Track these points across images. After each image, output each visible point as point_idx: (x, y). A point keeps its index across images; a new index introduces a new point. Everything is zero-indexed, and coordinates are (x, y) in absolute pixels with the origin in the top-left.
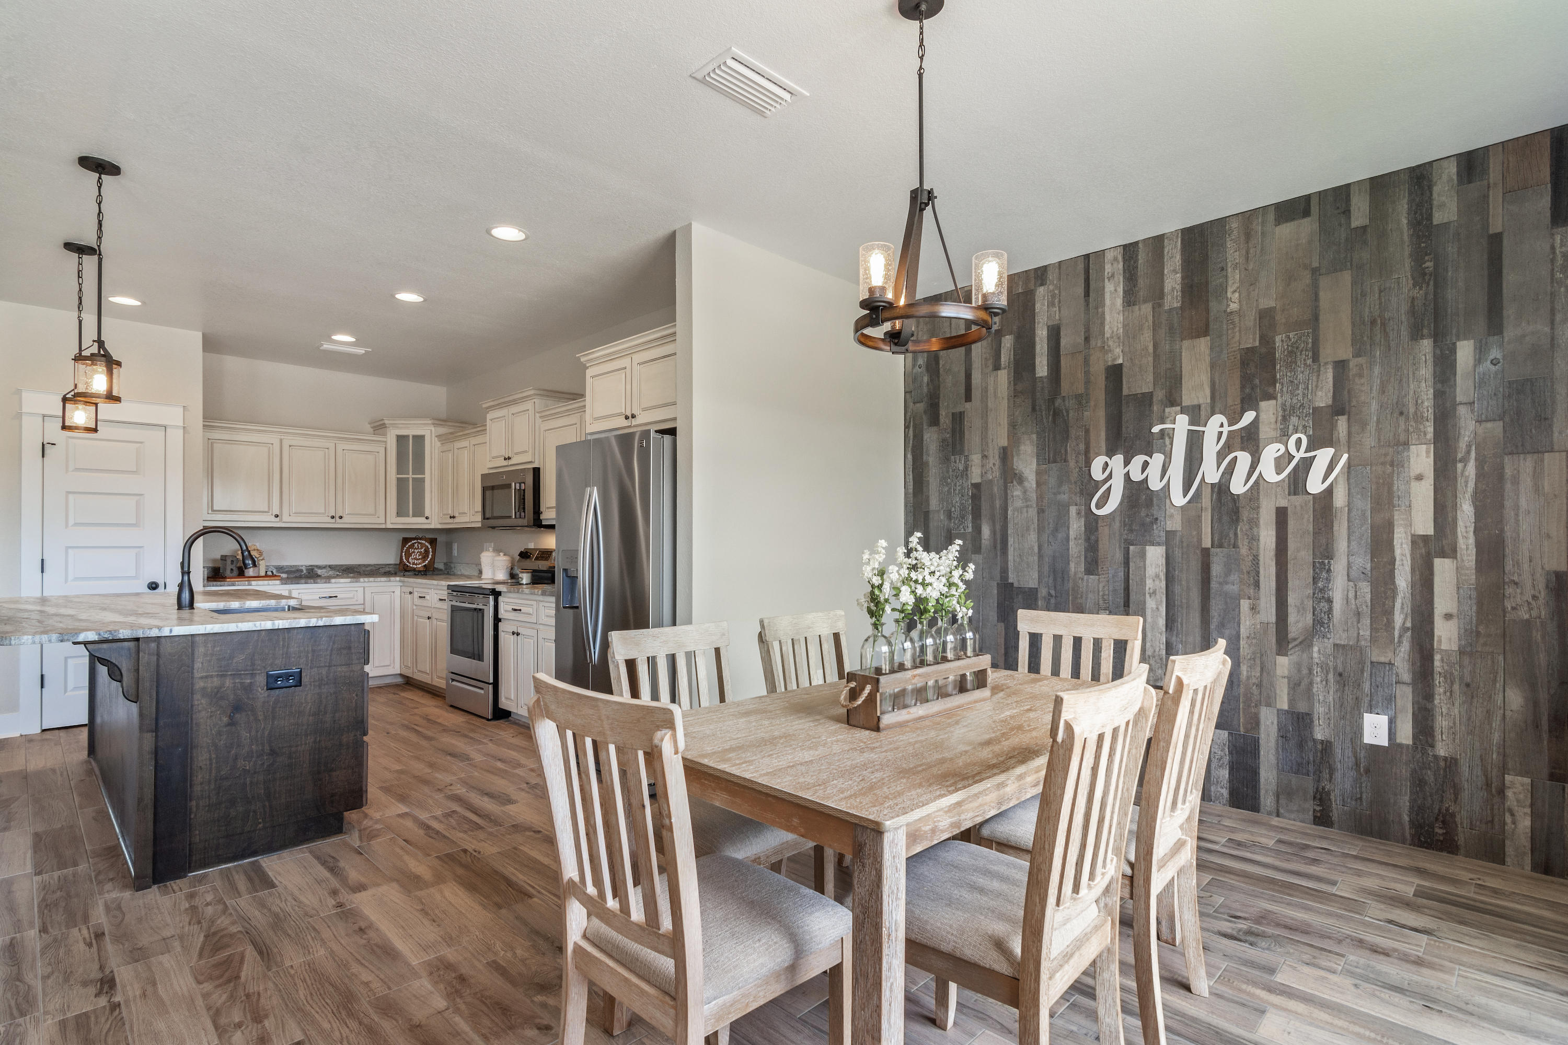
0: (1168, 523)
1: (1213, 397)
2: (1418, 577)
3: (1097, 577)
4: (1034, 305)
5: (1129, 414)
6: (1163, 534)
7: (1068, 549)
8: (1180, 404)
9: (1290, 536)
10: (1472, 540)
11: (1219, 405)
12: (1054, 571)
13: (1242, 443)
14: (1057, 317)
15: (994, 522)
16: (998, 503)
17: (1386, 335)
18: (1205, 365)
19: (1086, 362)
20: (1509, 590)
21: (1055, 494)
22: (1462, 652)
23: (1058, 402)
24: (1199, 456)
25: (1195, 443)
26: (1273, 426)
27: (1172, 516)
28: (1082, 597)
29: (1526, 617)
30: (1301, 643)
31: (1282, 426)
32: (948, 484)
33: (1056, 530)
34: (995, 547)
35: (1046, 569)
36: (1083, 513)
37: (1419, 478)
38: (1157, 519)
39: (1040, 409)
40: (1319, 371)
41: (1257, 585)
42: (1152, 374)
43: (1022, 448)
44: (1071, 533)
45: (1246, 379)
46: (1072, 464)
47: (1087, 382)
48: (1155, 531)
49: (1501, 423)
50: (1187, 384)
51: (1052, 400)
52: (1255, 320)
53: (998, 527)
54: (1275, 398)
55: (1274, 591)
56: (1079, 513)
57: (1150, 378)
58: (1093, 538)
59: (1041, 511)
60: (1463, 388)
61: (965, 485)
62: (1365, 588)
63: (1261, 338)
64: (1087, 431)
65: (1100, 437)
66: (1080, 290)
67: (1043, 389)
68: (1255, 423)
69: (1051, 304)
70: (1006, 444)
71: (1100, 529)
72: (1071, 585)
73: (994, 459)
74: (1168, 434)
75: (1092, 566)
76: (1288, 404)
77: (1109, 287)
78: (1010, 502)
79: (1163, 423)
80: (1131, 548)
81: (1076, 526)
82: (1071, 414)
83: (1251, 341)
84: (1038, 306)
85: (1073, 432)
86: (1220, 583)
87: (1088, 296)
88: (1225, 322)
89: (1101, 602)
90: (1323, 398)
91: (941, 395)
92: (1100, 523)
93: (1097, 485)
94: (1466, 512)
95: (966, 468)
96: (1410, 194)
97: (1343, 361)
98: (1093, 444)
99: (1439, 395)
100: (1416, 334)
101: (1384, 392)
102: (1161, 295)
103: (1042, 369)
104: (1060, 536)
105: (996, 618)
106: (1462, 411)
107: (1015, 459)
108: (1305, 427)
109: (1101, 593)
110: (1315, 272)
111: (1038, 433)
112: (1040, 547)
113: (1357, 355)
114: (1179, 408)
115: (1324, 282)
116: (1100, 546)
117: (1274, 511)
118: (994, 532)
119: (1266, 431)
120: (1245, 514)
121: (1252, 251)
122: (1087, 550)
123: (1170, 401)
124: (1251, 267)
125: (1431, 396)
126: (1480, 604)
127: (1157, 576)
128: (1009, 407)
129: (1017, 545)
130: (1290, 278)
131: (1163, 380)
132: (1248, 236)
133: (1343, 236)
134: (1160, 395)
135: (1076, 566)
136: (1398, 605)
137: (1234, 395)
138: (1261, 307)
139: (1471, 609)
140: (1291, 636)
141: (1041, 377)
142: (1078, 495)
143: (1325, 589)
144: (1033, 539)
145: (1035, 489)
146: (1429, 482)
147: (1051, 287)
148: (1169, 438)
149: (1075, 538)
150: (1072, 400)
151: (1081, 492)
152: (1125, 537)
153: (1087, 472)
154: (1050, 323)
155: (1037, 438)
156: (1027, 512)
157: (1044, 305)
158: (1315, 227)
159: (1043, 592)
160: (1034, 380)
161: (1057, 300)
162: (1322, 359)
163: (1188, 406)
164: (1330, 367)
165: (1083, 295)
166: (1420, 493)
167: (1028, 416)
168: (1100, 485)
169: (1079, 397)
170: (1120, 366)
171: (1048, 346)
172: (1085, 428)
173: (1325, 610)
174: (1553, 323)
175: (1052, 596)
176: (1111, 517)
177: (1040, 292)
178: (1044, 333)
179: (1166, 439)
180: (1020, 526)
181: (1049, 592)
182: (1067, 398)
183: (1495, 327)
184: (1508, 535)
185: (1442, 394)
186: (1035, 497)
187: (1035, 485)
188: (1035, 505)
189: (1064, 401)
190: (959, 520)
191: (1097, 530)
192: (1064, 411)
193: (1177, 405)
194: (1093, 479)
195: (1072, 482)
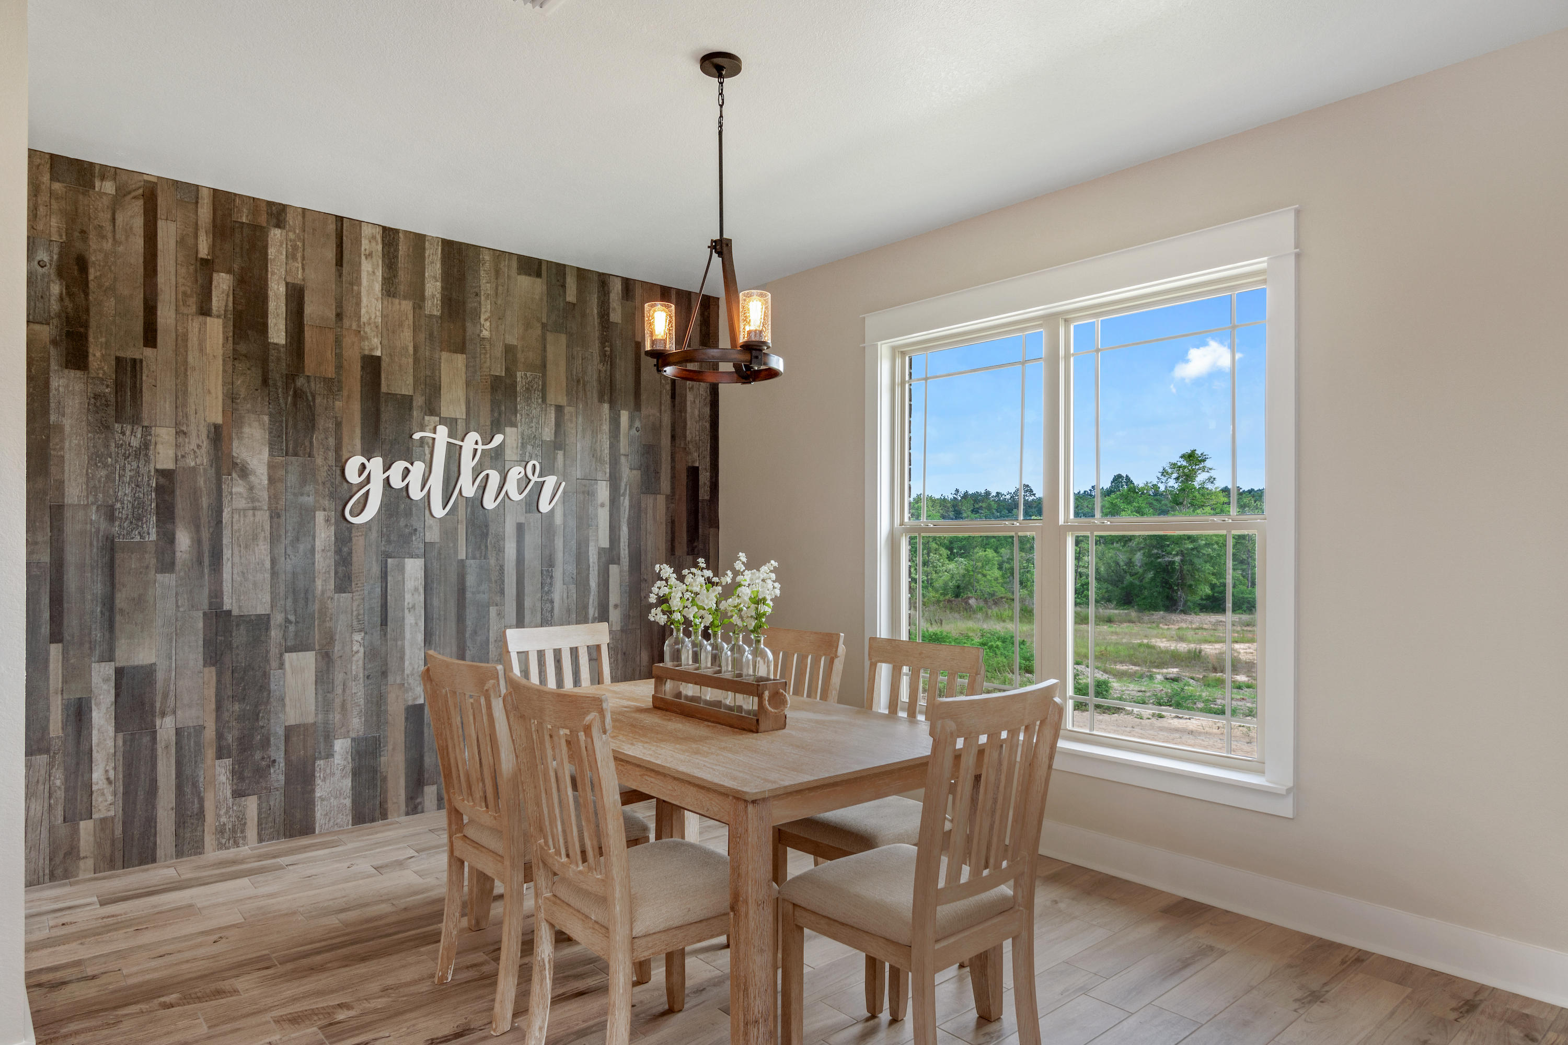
0: (427, 534)
1: (468, 413)
2: (601, 579)
3: (350, 595)
4: (266, 247)
5: (388, 413)
6: (422, 546)
7: (314, 564)
8: (438, 415)
9: (526, 549)
10: (627, 552)
11: (473, 424)
12: (294, 592)
13: (491, 462)
14: (300, 276)
15: (198, 528)
16: (205, 502)
17: (586, 395)
18: (461, 381)
19: (338, 342)
20: (643, 585)
21: (295, 495)
22: (622, 631)
23: (300, 382)
24: (456, 469)
25: (454, 454)
26: (515, 451)
27: (430, 527)
28: (331, 619)
31: (521, 452)
32: (105, 466)
33: (297, 539)
34: (200, 562)
35: (282, 589)
36: (333, 520)
37: (602, 505)
38: (416, 530)
39: (275, 385)
40: (546, 410)
41: (502, 592)
42: (412, 377)
43: (246, 430)
44: (318, 543)
45: (495, 404)
46: (319, 461)
47: (339, 367)
48: (415, 543)
49: (639, 472)
50: (446, 396)
51: (291, 378)
52: (502, 352)
53: (205, 535)
54: (516, 427)
55: (514, 598)
56: (327, 520)
57: (410, 380)
58: (345, 549)
59: (275, 515)
60: (624, 445)
61: (143, 470)
62: (573, 588)
63: (507, 369)
64: (338, 425)
65: (354, 435)
66: (330, 254)
67: (279, 359)
68: (502, 446)
69: (291, 256)
70: (219, 420)
71: (354, 539)
72: (317, 606)
73: (198, 440)
74: (428, 444)
75: (344, 582)
76: (526, 433)
77: (366, 266)
78: (225, 501)
79: (422, 430)
80: (389, 560)
81: (324, 535)
82: (318, 400)
83: (499, 370)
84: (272, 252)
85: (321, 423)
86: (473, 593)
87: (341, 265)
88: (478, 345)
89: (355, 623)
90: (548, 434)
91: (93, 323)
92: (354, 533)
93: (352, 490)
94: (624, 530)
95: (146, 445)
96: (598, 292)
97: (560, 406)
98: (345, 440)
99: (612, 446)
100: (601, 400)
102: (422, 298)
103: (278, 333)
104: (301, 547)
106: (623, 459)
107: (235, 444)
108: (537, 455)
109: (355, 613)
110: (544, 326)
111: (270, 415)
112: (273, 562)
113: (569, 404)
114: (437, 419)
115: (550, 337)
116: (354, 559)
117: (515, 525)
118: (197, 542)
119: (510, 454)
120: (492, 529)
121: (500, 288)
122: (337, 564)
123: (429, 409)
124: (499, 302)
126: (630, 596)
127: (416, 589)
128: (224, 371)
129: (236, 559)
130: (528, 326)
131: (423, 387)
132: (497, 272)
133: (562, 305)
134: (419, 401)
135: (324, 583)
137: (485, 418)
138: (506, 342)
139: (626, 600)
141: (276, 344)
142: (327, 498)
143: (549, 592)
144: (263, 551)
145: (266, 486)
146: (607, 508)
147: (292, 236)
148: (429, 447)
149: (323, 550)
150: (320, 383)
151: (332, 496)
152: (383, 548)
153: (338, 472)
154: (289, 280)
155: (270, 421)
156: (254, 515)
157: (281, 254)
158: (545, 287)
159: (278, 618)
160: (266, 345)
161: (299, 255)
162: (548, 402)
163: (446, 418)
164: (553, 408)
165: (334, 262)
166: (603, 517)
167: (257, 390)
168: (355, 489)
169: (328, 382)
170: (379, 359)
171: (286, 307)
172: (336, 421)
173: (549, 609)
174: (661, 410)
175: (290, 622)
176: (368, 526)
177: (276, 235)
178: (281, 289)
179: (426, 448)
180: (242, 533)
181: (287, 618)
182: (312, 379)
183: (638, 406)
184: (642, 548)
185: (614, 446)
186: (266, 497)
187: (266, 482)
188: (266, 508)
189: (308, 382)
190: (131, 523)
191: (350, 539)
192: (309, 394)
193: (436, 415)
194: (347, 482)
195: (320, 482)
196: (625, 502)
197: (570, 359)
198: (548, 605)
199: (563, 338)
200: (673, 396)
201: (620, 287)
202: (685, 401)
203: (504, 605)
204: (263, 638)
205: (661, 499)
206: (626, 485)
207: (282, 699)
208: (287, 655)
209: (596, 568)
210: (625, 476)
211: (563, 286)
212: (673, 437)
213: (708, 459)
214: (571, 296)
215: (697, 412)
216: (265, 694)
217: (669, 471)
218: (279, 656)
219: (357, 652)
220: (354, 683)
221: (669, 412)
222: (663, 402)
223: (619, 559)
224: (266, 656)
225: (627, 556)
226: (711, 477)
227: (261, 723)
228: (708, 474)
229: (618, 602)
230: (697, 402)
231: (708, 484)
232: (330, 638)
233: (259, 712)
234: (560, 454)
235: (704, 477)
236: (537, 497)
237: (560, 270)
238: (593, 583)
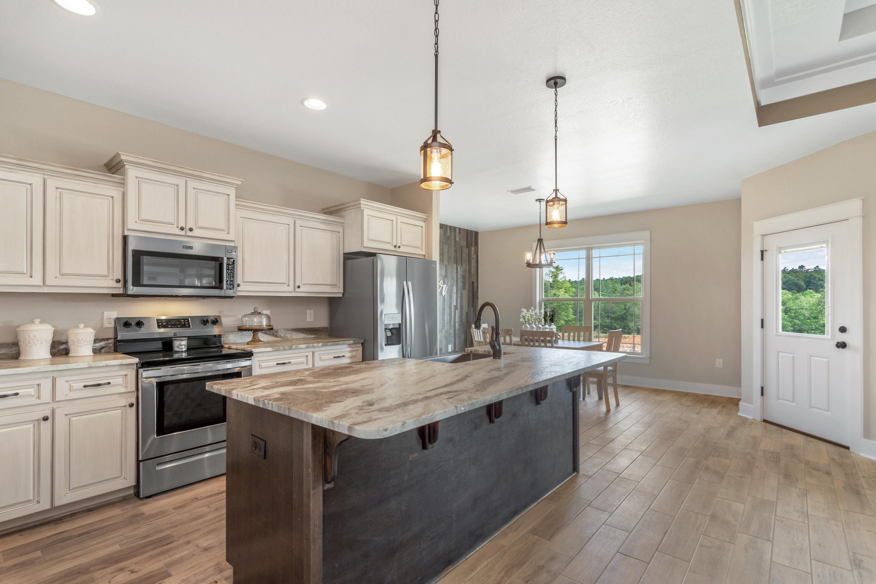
17: (451, 262)
49: (462, 283)
62: (449, 317)
94: (459, 300)
96: (454, 232)
100: (454, 263)
106: (459, 280)
115: (444, 246)
126: (460, 319)
133: (446, 236)
143: (444, 318)
146: (456, 294)
166: (455, 296)
183: (462, 265)
185: (457, 276)
196: (459, 292)
197: (448, 252)
198: (444, 322)
199: (447, 246)
201: (458, 231)
205: (466, 291)
206: (459, 287)
209: (453, 311)
210: (459, 285)
211: (447, 231)
212: (469, 273)
213: (476, 280)
214: (448, 234)
217: (468, 283)
221: (468, 266)
223: (458, 308)
226: (477, 284)
230: (474, 263)
231: (476, 286)
234: (446, 279)
235: (475, 284)
236: (441, 291)
238: (453, 315)
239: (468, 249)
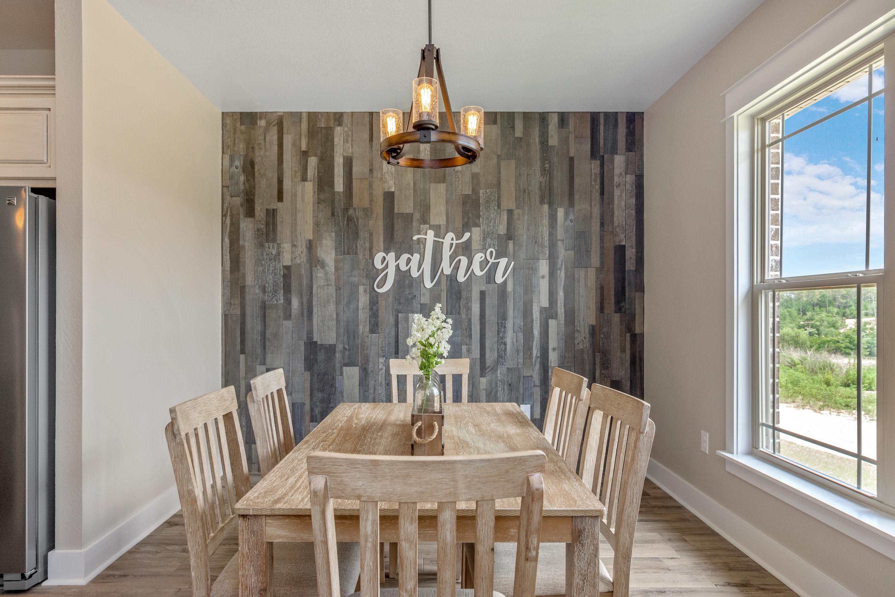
0: (422, 299)
1: (447, 221)
2: (542, 329)
3: (377, 335)
4: (333, 138)
5: (398, 225)
6: (419, 306)
7: (358, 316)
8: (429, 223)
9: (487, 307)
10: (563, 310)
11: (451, 227)
12: (348, 332)
13: (463, 251)
14: (350, 151)
15: (301, 296)
16: (305, 282)
17: (530, 199)
18: (443, 201)
19: (371, 186)
20: (576, 335)
21: (348, 277)
23: (351, 212)
24: (440, 257)
25: (438, 248)
26: (478, 243)
27: (424, 294)
28: (367, 349)
29: (582, 347)
30: (492, 369)
31: (483, 243)
32: (262, 265)
33: (349, 302)
34: (303, 315)
35: (342, 330)
36: (368, 291)
37: (543, 277)
38: (415, 296)
39: (338, 215)
40: (500, 214)
41: (470, 336)
42: (412, 202)
43: (324, 242)
44: (360, 304)
45: (465, 213)
46: (361, 256)
47: (371, 201)
48: (415, 304)
49: (574, 252)
50: (433, 211)
52: (470, 178)
53: (305, 300)
54: (480, 226)
55: (479, 340)
56: (365, 291)
57: (411, 204)
58: (375, 308)
59: (338, 289)
60: (560, 233)
61: (278, 266)
62: (521, 336)
63: (473, 189)
64: (371, 234)
65: (380, 240)
66: (366, 136)
67: (340, 200)
68: (470, 240)
69: (346, 141)
70: (311, 238)
71: (380, 302)
72: (360, 341)
73: (302, 249)
74: (422, 242)
75: (374, 328)
76: (486, 230)
78: (314, 281)
79: (420, 234)
80: (400, 315)
81: (363, 300)
82: (360, 221)
83: (468, 191)
84: (336, 140)
85: (361, 234)
87: (372, 141)
88: (454, 176)
89: (380, 352)
90: (502, 230)
91: (257, 193)
92: (380, 298)
93: (378, 272)
94: (561, 295)
95: (279, 253)
96: (540, 126)
97: (511, 210)
98: (375, 243)
99: (551, 234)
100: (542, 202)
101: (529, 230)
103: (339, 186)
104: (352, 306)
105: (303, 369)
106: (560, 243)
107: (319, 250)
108: (494, 245)
109: (380, 346)
110: (499, 156)
111: (336, 232)
112: (337, 315)
113: (518, 208)
114: (428, 226)
115: (503, 164)
116: (380, 314)
117: (479, 292)
118: (302, 304)
119: (475, 245)
120: (464, 294)
122: (370, 317)
123: (423, 221)
125: (548, 235)
126: (566, 342)
128: (314, 210)
129: (320, 313)
130: (487, 158)
131: (419, 207)
133: (512, 140)
134: (417, 216)
135: (363, 328)
136: (534, 345)
137: (459, 221)
138: (473, 171)
139: (563, 344)
140: (487, 365)
141: (338, 192)
142: (365, 278)
143: (503, 337)
144: (332, 309)
145: (334, 272)
146: (546, 280)
147: (346, 129)
148: (423, 244)
149: (363, 308)
150: (361, 211)
151: (367, 276)
152: (396, 307)
153: (371, 262)
154: (345, 154)
155: (335, 235)
156: (328, 289)
157: (341, 141)
158: (499, 131)
159: (340, 347)
160: (333, 193)
161: (350, 139)
162: (502, 207)
163: (434, 225)
164: (505, 212)
165: (368, 140)
166: (544, 285)
167: (329, 219)
168: (380, 272)
169: (365, 210)
170: (393, 193)
171: (344, 170)
172: (370, 232)
173: (503, 349)
174: (591, 206)
175: (346, 350)
176: (387, 294)
177: (338, 130)
178: (341, 161)
179: (421, 245)
180: (322, 299)
181: (344, 347)
182: (357, 210)
183: (572, 204)
184: (576, 307)
185: (552, 234)
186: (334, 278)
187: (334, 270)
188: (333, 284)
189: (355, 211)
190: (272, 294)
191: (377, 302)
192: (355, 219)
193: (427, 224)
194: (376, 268)
195: (361, 269)
196: (562, 275)
197: (518, 177)
198: (503, 346)
199: (513, 163)
200: (602, 193)
201: (557, 120)
202: (613, 196)
203: (471, 345)
204: (332, 357)
205: (592, 272)
206: (562, 262)
207: (342, 393)
208: (344, 368)
209: (538, 322)
210: (562, 255)
211: (513, 127)
212: (602, 224)
213: (634, 238)
214: (519, 132)
215: (623, 204)
216: (334, 389)
217: (598, 250)
218: (340, 368)
219: (382, 369)
220: (380, 387)
221: (598, 205)
222: (593, 198)
223: (557, 315)
224: (334, 368)
225: (563, 313)
226: (637, 253)
227: (331, 405)
228: (634, 250)
229: (556, 346)
230: (624, 195)
231: (634, 258)
232: (367, 361)
233: (331, 399)
234: (511, 243)
235: (630, 253)
236: (494, 274)
237: (510, 116)
238: (536, 332)
239: (598, 162)
